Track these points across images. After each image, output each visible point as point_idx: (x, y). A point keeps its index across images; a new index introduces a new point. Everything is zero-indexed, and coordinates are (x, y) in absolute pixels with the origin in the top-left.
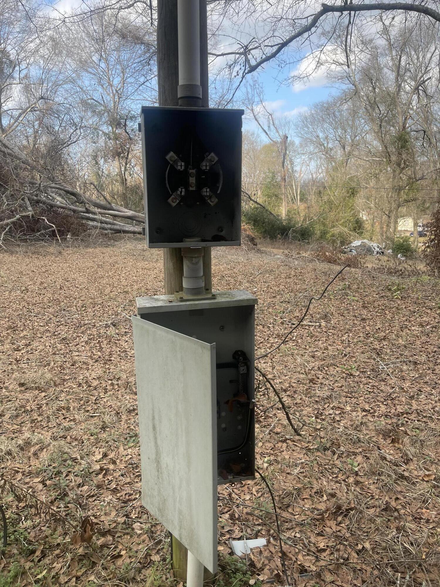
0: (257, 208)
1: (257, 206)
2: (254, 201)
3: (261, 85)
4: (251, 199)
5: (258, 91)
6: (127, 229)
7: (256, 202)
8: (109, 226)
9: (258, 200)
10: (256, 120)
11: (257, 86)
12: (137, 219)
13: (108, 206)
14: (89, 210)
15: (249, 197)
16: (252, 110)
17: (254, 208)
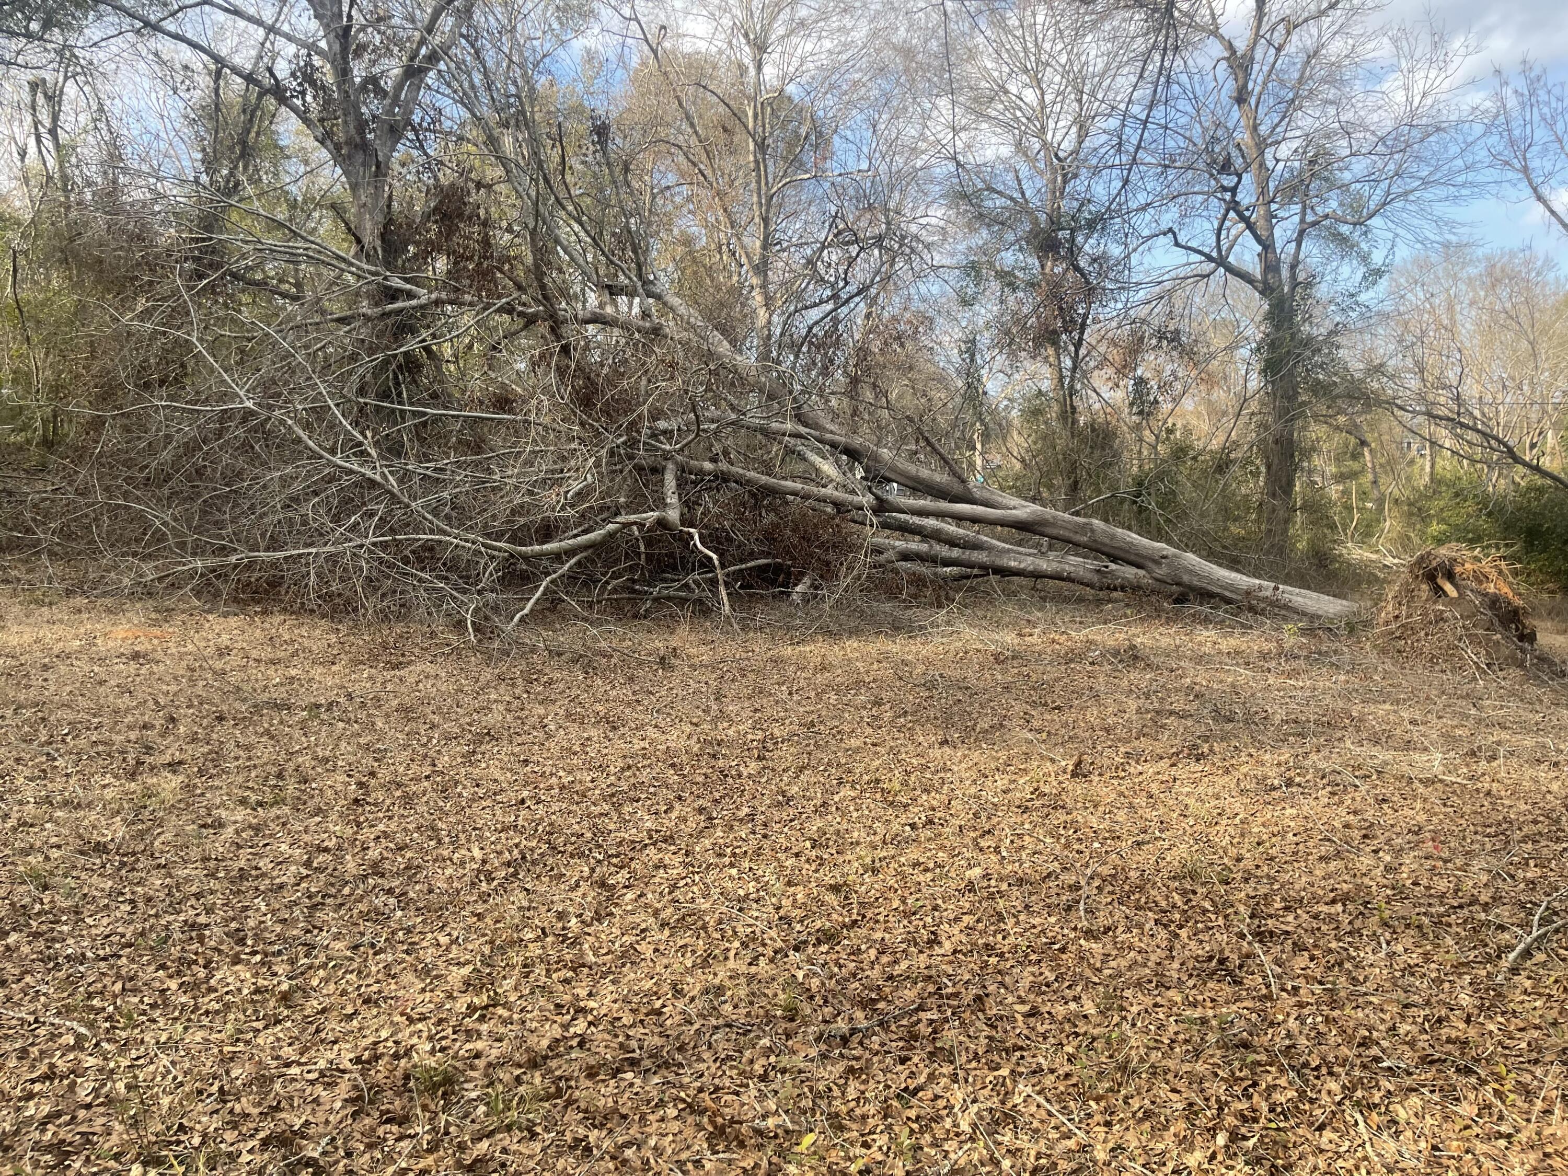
0: (1540, 490)
1: (1539, 481)
2: (1525, 464)
3: (1556, 91)
4: (1517, 460)
5: (1546, 110)
6: (1013, 564)
7: (1537, 469)
8: (956, 553)
9: (1546, 463)
10: (1540, 198)
11: (1543, 96)
12: (1049, 530)
13: (957, 488)
14: (887, 501)
15: (1510, 452)
16: (1525, 170)
17: (1529, 489)
